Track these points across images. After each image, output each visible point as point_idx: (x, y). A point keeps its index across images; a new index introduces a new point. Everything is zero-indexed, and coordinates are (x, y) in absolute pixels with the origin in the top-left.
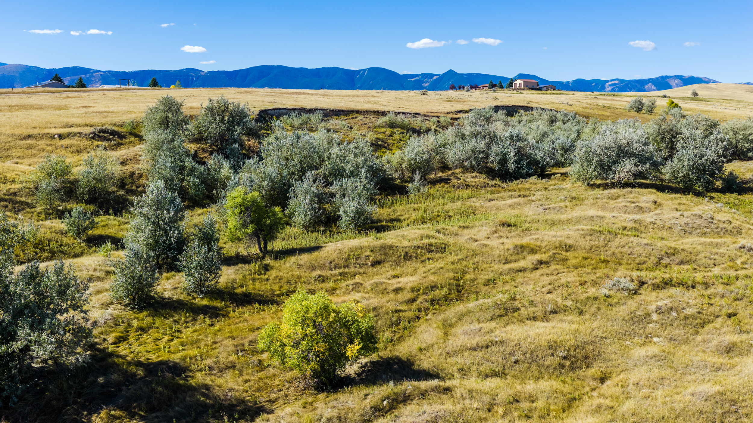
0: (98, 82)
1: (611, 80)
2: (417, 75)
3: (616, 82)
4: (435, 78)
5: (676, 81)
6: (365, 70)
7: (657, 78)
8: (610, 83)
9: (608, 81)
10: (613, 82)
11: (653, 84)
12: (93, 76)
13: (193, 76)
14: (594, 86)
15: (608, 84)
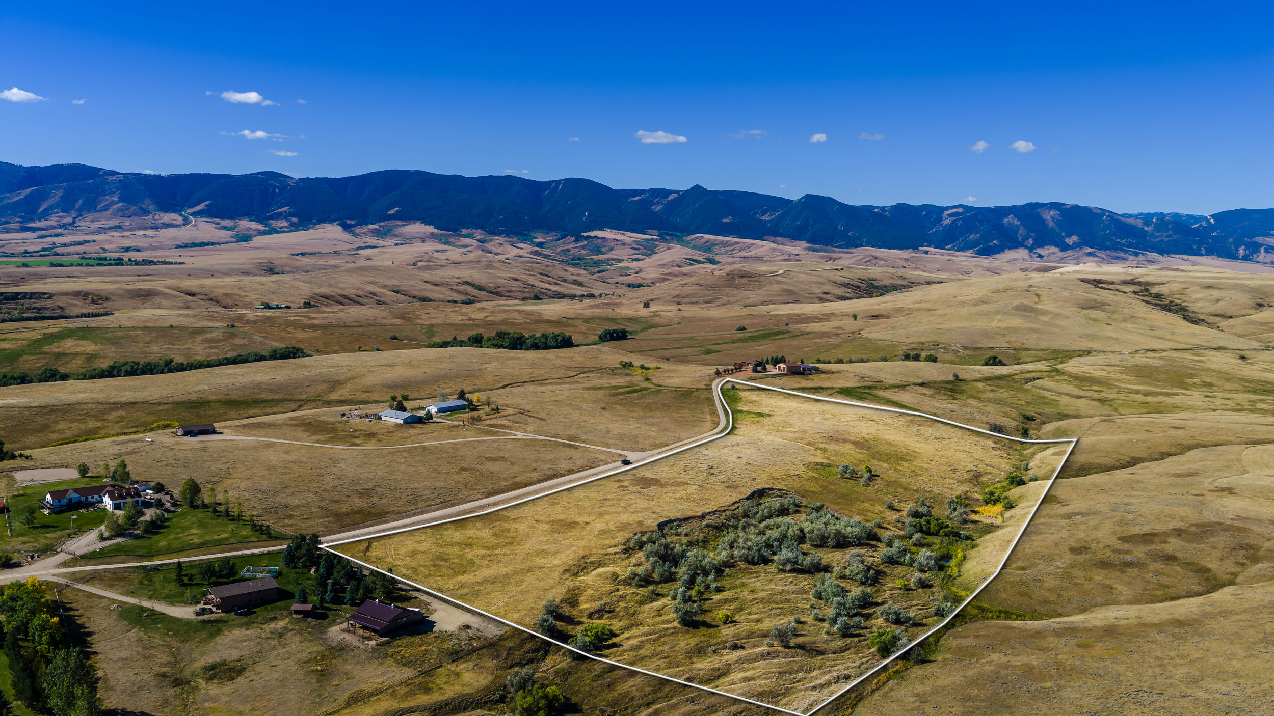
0: (114, 193)
1: (952, 207)
2: (642, 192)
3: (960, 210)
4: (671, 197)
5: (1052, 213)
6: (558, 182)
7: (1022, 206)
8: (950, 212)
9: (947, 208)
10: (954, 210)
11: (1016, 216)
12: (107, 183)
13: (275, 186)
14: (925, 215)
15: (946, 213)
